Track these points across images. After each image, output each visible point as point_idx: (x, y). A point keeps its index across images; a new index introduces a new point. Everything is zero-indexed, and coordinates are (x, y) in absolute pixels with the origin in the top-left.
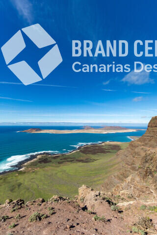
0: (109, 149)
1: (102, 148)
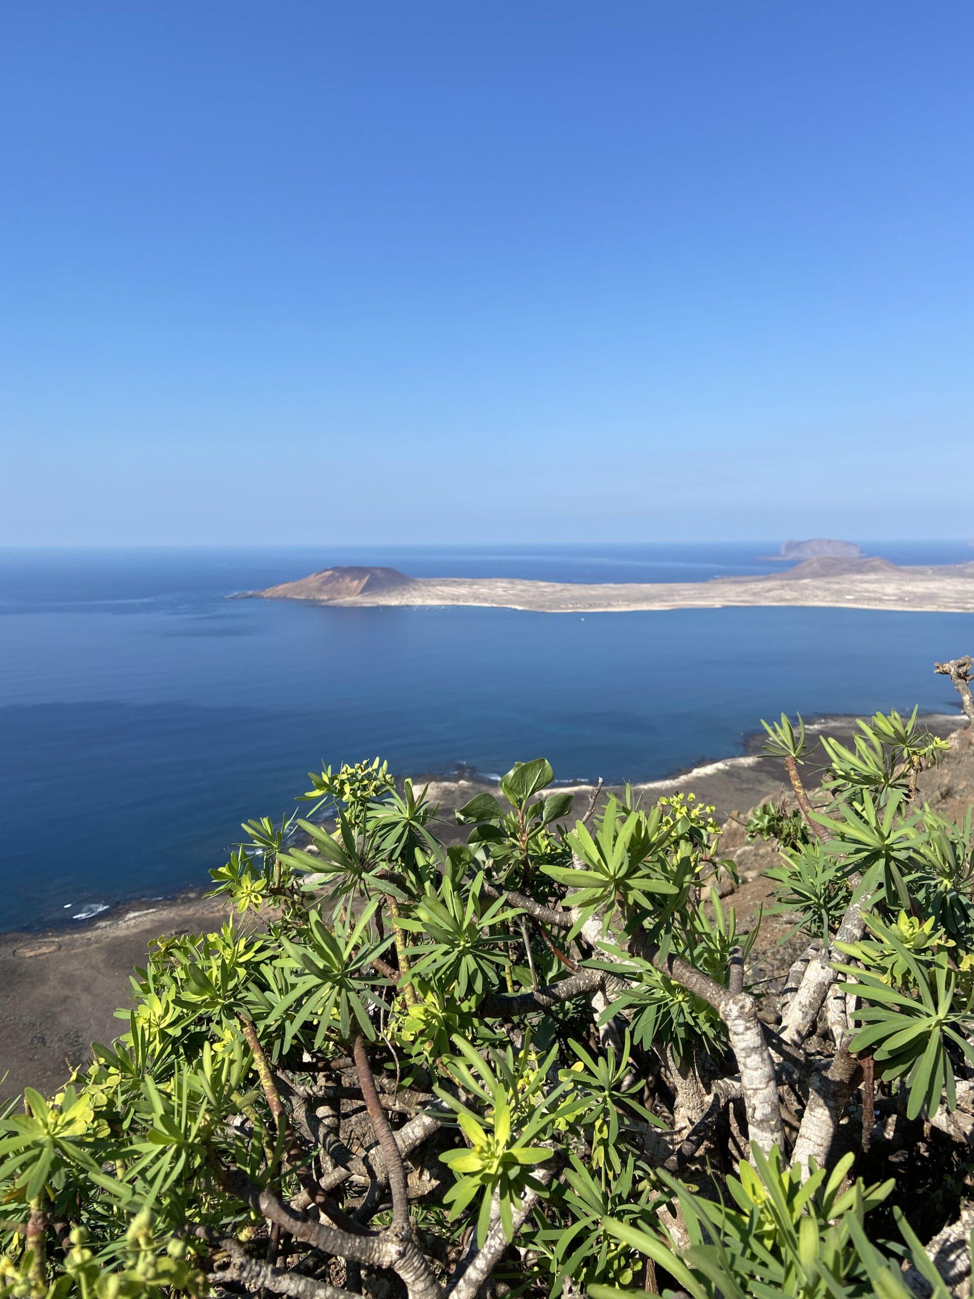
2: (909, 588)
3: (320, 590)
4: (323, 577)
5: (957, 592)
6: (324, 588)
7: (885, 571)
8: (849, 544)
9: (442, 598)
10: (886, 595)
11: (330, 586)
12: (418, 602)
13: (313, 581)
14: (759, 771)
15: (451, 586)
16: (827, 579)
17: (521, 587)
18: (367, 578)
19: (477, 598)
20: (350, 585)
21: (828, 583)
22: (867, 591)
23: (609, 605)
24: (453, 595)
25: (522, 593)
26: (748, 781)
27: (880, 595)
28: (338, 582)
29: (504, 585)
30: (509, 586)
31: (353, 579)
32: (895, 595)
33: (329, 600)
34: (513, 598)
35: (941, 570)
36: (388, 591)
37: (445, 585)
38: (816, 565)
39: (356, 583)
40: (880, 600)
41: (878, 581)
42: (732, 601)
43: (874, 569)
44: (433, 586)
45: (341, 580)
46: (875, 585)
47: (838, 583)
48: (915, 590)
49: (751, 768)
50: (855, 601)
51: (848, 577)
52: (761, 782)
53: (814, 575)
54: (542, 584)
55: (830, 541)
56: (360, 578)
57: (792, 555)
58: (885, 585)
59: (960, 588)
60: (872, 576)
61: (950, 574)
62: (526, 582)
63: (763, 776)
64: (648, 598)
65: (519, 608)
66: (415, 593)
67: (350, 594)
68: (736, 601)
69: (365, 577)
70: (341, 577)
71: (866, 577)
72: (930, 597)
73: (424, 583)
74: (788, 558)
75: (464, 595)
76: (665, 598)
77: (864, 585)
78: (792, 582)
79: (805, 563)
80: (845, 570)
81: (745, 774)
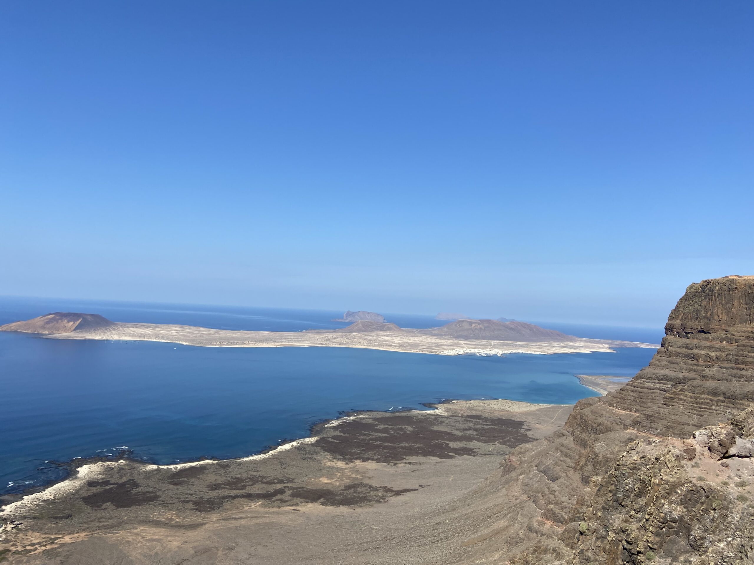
0: (470, 439)
1: (435, 428)
2: (405, 340)
3: (43, 327)
4: (46, 319)
5: (428, 343)
6: (48, 326)
7: (394, 330)
8: (379, 315)
9: (133, 336)
10: (395, 343)
11: (51, 325)
12: (116, 337)
13: (39, 321)
14: (317, 446)
15: (141, 328)
16: (365, 333)
17: (188, 330)
18: (80, 320)
19: (157, 336)
20: (66, 325)
21: (366, 335)
22: (385, 341)
23: (243, 343)
24: (141, 334)
25: (188, 334)
26: (309, 452)
27: (391, 343)
28: (57, 322)
29: (177, 329)
30: (180, 329)
31: (69, 321)
32: (399, 343)
33: (49, 334)
34: (182, 337)
35: (421, 331)
36: (95, 330)
37: (136, 327)
38: (360, 325)
39: (71, 323)
40: (391, 346)
41: (391, 336)
42: (315, 343)
43: (389, 329)
44: (128, 327)
45: (60, 321)
46: (390, 338)
47: (371, 336)
48: (409, 341)
49: (312, 444)
50: (379, 345)
51: (376, 332)
52: (317, 453)
53: (359, 331)
54: (202, 329)
55: (369, 313)
56: (75, 321)
57: (350, 319)
58: (394, 338)
59: (430, 341)
60: (388, 333)
62: (192, 327)
63: (318, 449)
64: (267, 340)
65: (185, 343)
66: (113, 332)
67: (66, 330)
68: (317, 344)
69: (78, 320)
70: (61, 319)
71: (385, 333)
72: (415, 345)
73: (121, 326)
74: (347, 321)
75: (149, 334)
76: (277, 341)
77: (383, 338)
78: (347, 334)
79: (355, 324)
80: (375, 329)
81: (308, 449)
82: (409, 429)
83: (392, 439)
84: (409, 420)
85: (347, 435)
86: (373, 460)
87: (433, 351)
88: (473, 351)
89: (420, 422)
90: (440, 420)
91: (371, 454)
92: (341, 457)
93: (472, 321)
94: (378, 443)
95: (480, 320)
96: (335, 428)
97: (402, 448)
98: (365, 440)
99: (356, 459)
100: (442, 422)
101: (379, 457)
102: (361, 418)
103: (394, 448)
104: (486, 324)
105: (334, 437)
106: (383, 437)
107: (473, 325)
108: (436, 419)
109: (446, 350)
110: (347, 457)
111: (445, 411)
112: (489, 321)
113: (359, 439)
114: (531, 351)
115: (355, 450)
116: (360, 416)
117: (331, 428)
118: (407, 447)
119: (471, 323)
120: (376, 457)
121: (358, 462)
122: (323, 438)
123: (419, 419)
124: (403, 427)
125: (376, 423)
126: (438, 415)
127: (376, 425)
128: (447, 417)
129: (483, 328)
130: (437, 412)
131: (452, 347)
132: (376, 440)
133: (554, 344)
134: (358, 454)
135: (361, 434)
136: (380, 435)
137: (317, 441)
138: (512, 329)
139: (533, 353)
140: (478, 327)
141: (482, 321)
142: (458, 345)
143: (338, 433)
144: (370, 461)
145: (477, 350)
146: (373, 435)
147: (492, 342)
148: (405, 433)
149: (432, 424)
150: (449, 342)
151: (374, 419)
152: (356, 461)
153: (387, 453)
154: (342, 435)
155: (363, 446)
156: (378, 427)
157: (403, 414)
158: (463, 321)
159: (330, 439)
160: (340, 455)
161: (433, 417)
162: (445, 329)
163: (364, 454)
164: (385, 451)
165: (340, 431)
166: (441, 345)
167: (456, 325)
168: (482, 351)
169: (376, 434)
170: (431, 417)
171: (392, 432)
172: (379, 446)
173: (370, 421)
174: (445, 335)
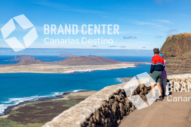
1: (64, 106)
2: (46, 67)
5: (57, 68)
7: (41, 63)
8: (32, 56)
16: (26, 66)
21: (27, 67)
22: (37, 68)
26: (5, 122)
32: (43, 69)
35: (54, 63)
38: (24, 62)
40: (40, 71)
41: (39, 66)
43: (38, 63)
47: (29, 66)
48: (48, 68)
49: (6, 118)
50: (34, 71)
51: (32, 65)
52: (9, 122)
53: (24, 64)
55: (27, 56)
57: (18, 59)
58: (41, 67)
60: (38, 65)
61: (56, 64)
63: (10, 120)
71: (36, 65)
72: (51, 70)
78: (18, 66)
79: (21, 61)
80: (31, 63)
81: (4, 121)
82: (52, 107)
83: (44, 112)
84: (51, 104)
85: (23, 113)
86: (36, 122)
87: (60, 72)
88: (78, 70)
89: (57, 104)
90: (66, 102)
91: (35, 120)
92: (21, 123)
93: (77, 57)
94: (38, 115)
95: (80, 57)
96: (17, 110)
97: (49, 116)
98: (32, 114)
99: (28, 123)
100: (66, 103)
101: (39, 121)
102: (29, 105)
103: (46, 116)
104: (83, 58)
105: (17, 114)
106: (40, 112)
107: (77, 59)
108: (64, 102)
109: (66, 71)
110: (24, 122)
111: (68, 98)
112: (84, 57)
113: (29, 114)
114: (102, 69)
115: (27, 119)
116: (28, 104)
117: (15, 110)
118: (52, 115)
119: (76, 58)
120: (37, 121)
121: (30, 124)
122: (12, 115)
123: (56, 102)
124: (49, 107)
125: (36, 106)
126: (64, 100)
127: (36, 107)
128: (69, 101)
129: (82, 60)
130: (64, 99)
131: (68, 70)
132: (37, 113)
133: (112, 65)
134: (29, 120)
135: (29, 112)
136: (38, 111)
137: (8, 117)
138: (94, 60)
139: (104, 69)
140: (80, 59)
141: (81, 57)
142: (71, 68)
143: (18, 112)
144: (35, 123)
145: (79, 70)
146: (35, 112)
147: (86, 66)
148: (50, 109)
149: (62, 104)
150: (67, 67)
151: (35, 105)
152: (28, 124)
153: (43, 119)
154: (21, 113)
155: (31, 117)
156: (37, 108)
157: (49, 101)
158: (73, 57)
159: (15, 115)
160: (21, 122)
161: (62, 101)
162: (65, 61)
163: (32, 120)
164: (42, 118)
165: (19, 111)
166: (63, 69)
167: (69, 59)
168: (82, 70)
169: (37, 111)
170: (61, 101)
171: (44, 110)
172: (39, 116)
173: (33, 106)
174: (65, 64)
